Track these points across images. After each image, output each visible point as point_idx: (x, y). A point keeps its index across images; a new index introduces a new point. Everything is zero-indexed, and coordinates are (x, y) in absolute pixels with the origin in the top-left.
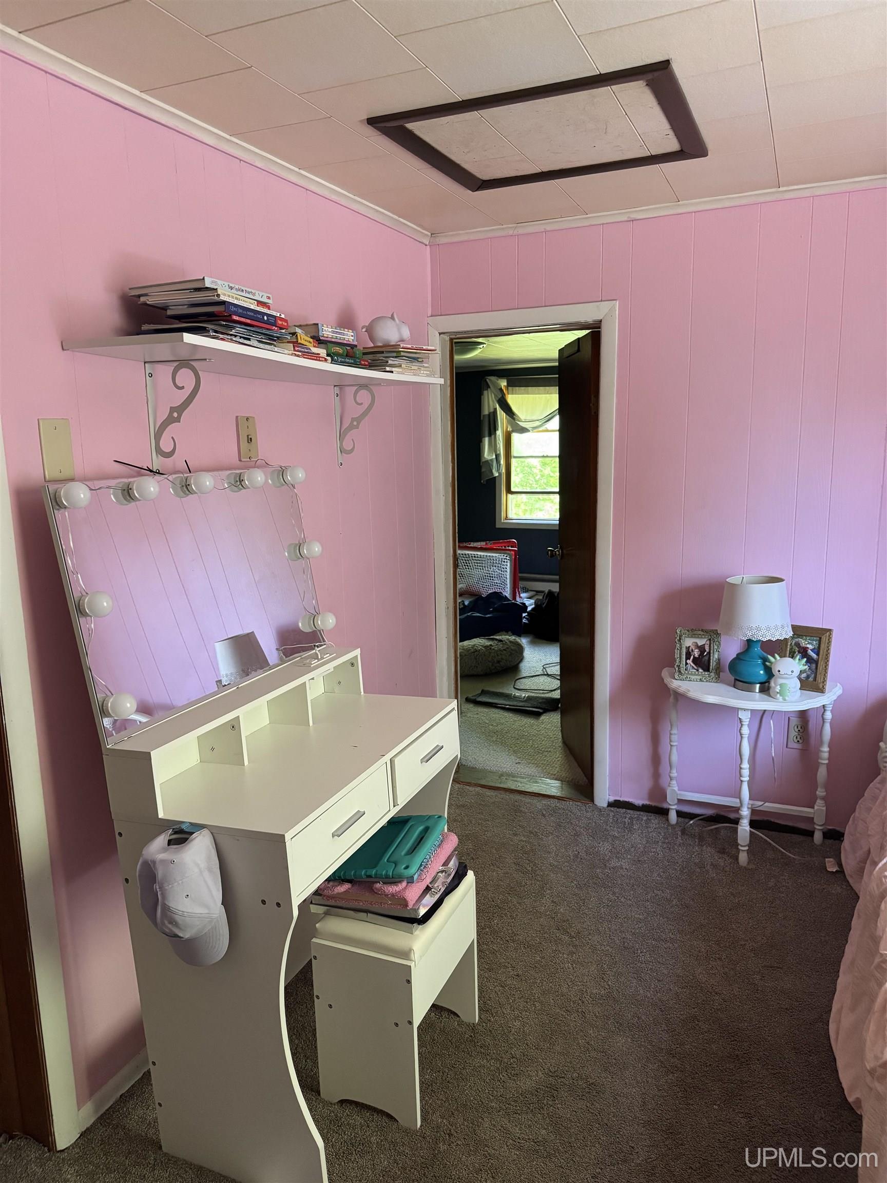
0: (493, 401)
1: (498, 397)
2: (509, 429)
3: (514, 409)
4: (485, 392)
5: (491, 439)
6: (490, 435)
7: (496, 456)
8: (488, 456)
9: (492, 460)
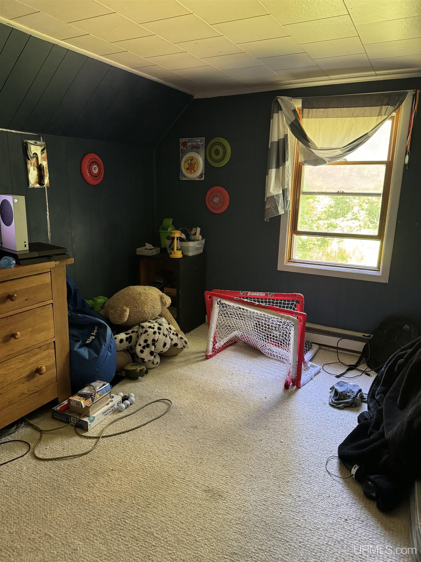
0: (284, 127)
1: (290, 120)
2: (301, 159)
3: (309, 135)
4: (275, 115)
5: (279, 171)
6: (278, 167)
7: (283, 191)
8: (274, 190)
9: (278, 196)
